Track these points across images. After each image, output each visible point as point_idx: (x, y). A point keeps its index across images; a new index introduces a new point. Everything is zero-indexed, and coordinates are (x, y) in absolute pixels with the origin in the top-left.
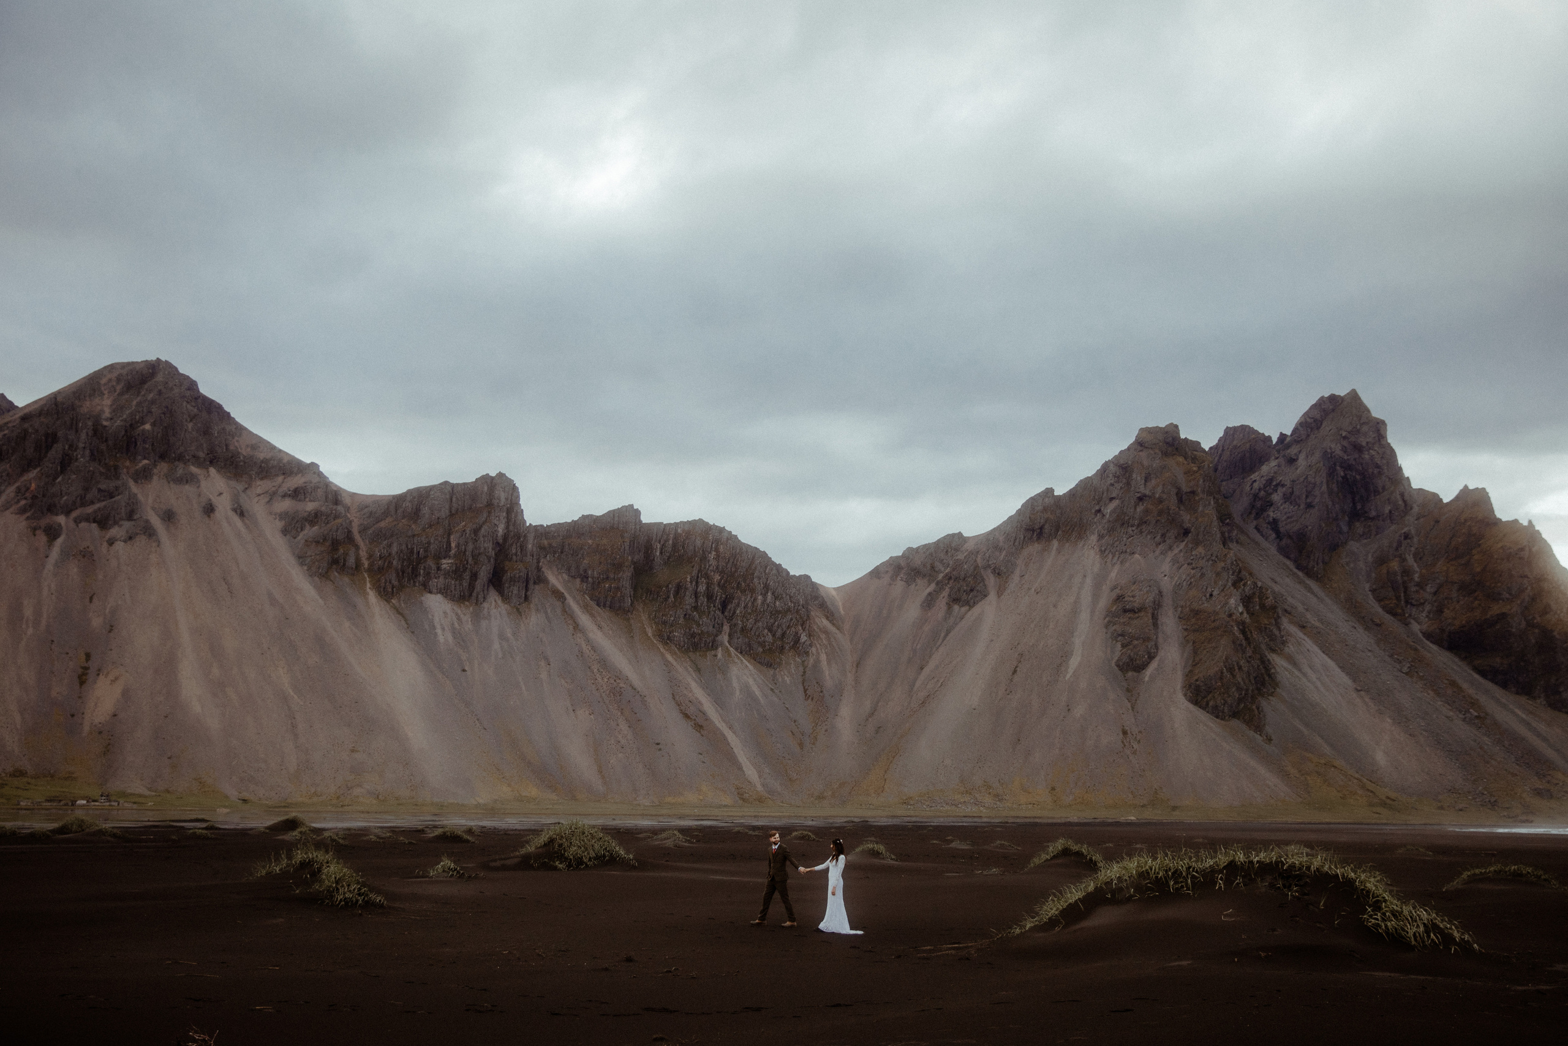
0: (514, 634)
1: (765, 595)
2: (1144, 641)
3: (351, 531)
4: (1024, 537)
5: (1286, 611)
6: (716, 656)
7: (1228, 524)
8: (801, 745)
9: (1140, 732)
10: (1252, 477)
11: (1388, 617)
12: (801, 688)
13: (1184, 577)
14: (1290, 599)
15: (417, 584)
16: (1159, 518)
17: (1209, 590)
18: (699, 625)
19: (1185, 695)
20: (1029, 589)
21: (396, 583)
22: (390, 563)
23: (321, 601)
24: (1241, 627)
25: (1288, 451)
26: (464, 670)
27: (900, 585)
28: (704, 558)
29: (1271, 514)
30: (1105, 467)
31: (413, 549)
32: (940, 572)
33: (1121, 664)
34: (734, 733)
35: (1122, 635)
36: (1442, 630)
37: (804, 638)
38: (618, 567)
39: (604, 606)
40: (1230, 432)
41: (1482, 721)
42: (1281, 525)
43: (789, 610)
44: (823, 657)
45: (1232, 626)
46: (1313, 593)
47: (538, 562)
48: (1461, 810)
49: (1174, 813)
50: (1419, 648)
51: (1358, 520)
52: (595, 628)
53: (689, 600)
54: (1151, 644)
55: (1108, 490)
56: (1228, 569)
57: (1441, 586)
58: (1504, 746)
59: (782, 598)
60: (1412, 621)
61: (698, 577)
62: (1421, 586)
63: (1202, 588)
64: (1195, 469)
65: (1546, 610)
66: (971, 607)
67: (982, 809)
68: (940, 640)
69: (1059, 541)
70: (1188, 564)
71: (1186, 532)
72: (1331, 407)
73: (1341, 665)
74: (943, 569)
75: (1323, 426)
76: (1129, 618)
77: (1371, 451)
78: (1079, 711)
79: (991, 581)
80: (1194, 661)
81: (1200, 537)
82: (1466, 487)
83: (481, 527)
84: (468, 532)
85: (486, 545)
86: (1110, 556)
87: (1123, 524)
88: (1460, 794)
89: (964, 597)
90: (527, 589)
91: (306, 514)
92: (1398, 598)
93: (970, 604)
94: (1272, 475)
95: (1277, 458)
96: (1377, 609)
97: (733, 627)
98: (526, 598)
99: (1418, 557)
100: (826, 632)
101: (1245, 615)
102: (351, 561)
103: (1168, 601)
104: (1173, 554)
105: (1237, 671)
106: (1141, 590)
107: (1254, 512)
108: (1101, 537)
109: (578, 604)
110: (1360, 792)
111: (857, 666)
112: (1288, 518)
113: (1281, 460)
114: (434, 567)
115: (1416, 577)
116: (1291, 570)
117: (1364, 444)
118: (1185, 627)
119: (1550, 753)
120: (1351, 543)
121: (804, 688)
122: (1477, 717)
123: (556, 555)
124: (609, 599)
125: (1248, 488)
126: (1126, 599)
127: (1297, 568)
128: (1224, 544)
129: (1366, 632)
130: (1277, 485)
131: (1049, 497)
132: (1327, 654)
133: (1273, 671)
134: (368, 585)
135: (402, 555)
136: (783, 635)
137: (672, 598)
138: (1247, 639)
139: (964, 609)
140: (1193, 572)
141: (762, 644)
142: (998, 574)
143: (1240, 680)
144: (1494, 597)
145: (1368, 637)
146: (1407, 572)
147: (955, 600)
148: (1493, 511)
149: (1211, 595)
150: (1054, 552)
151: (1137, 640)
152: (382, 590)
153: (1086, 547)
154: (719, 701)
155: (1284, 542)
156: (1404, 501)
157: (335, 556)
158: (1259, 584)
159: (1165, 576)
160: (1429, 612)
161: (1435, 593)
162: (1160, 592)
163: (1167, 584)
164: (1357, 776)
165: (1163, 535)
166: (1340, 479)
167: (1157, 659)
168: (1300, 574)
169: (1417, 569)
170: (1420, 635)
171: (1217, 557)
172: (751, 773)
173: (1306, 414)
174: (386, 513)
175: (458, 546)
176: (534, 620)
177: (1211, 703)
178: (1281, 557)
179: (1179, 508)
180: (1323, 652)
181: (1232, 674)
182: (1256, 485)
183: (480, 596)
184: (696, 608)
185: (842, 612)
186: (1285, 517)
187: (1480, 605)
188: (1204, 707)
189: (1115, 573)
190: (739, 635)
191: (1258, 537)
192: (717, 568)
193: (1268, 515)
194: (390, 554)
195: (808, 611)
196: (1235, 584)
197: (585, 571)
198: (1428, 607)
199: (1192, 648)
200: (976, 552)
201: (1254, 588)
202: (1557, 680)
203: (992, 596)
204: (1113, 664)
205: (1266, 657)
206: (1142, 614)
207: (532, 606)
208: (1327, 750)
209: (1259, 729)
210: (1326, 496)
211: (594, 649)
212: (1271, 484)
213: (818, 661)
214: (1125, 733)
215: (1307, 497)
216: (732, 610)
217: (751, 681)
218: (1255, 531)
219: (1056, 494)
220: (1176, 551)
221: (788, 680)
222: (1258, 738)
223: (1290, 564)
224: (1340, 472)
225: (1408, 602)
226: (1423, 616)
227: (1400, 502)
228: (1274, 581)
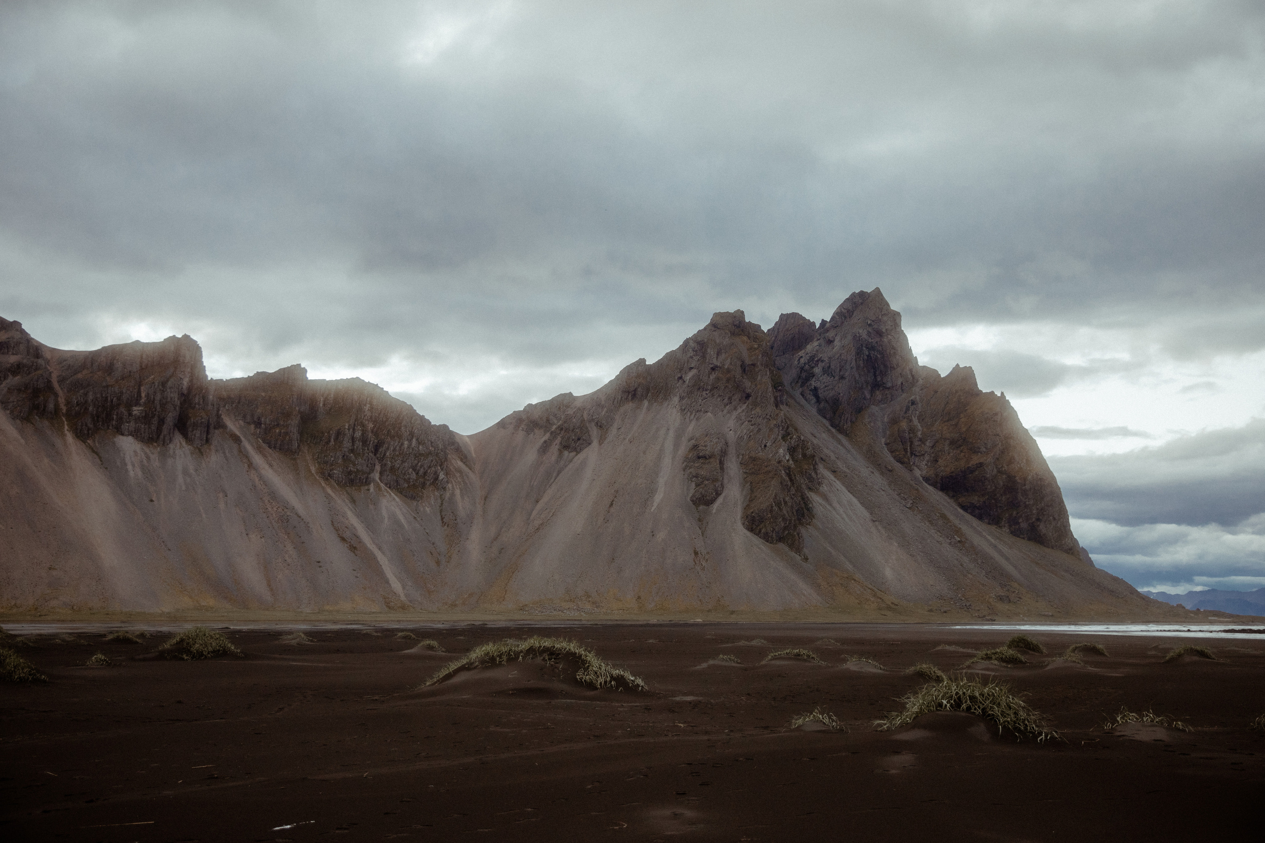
0: (196, 470)
1: (410, 441)
2: (713, 481)
3: (51, 381)
4: (622, 397)
5: (822, 459)
6: (368, 490)
7: (780, 390)
8: (438, 563)
9: (708, 553)
10: (799, 354)
11: (898, 465)
12: (440, 518)
13: (745, 431)
14: (825, 450)
15: (111, 427)
16: (727, 384)
17: (764, 442)
18: (354, 465)
19: (743, 524)
20: (624, 439)
21: (91, 426)
22: (86, 409)
23: (22, 441)
24: (787, 471)
25: (827, 334)
26: (152, 501)
27: (520, 435)
28: (360, 410)
29: (813, 383)
30: (687, 342)
31: (107, 397)
32: (552, 424)
33: (695, 499)
34: (383, 553)
35: (696, 477)
36: (937, 475)
37: (442, 476)
38: (287, 415)
39: (275, 448)
40: (784, 318)
41: (962, 544)
42: (820, 392)
43: (430, 453)
44: (458, 492)
45: (780, 470)
46: (842, 445)
47: (218, 410)
48: (945, 612)
49: (732, 616)
50: (919, 488)
51: (878, 389)
52: (267, 467)
53: (347, 444)
54: (718, 484)
55: (688, 360)
56: (779, 426)
57: (937, 442)
58: (978, 563)
59: (424, 443)
60: (915, 468)
61: (355, 425)
62: (922, 441)
63: (759, 440)
64: (756, 346)
65: (1010, 462)
66: (578, 453)
67: (583, 613)
68: (553, 478)
69: (649, 401)
70: (749, 421)
71: (748, 396)
72: (860, 301)
73: (862, 502)
74: (556, 422)
75: (854, 315)
76: (702, 463)
77: (889, 336)
78: (661, 535)
79: (594, 432)
80: (751, 497)
81: (759, 399)
82: (958, 365)
83: (168, 381)
84: (157, 384)
85: (172, 395)
86: (689, 414)
87: (699, 389)
88: (945, 600)
89: (573, 444)
90: (208, 433)
91: (9, 365)
92: (905, 450)
93: (578, 451)
94: (815, 352)
95: (818, 339)
96: (889, 458)
97: (383, 466)
98: (207, 441)
99: (921, 419)
100: (460, 471)
101: (791, 462)
102: (51, 406)
103: (732, 451)
104: (737, 413)
105: (783, 505)
106: (711, 441)
107: (800, 381)
108: (681, 398)
109: (253, 446)
110: (872, 599)
111: (485, 500)
112: (826, 386)
113: (822, 340)
114: (126, 413)
115: (919, 434)
116: (827, 428)
117: (884, 330)
118: (744, 471)
119: (1010, 569)
120: (873, 407)
121: (442, 516)
122: (959, 541)
123: (234, 405)
124: (279, 442)
125: (796, 362)
126: (700, 448)
127: (832, 426)
128: (777, 406)
129: (881, 476)
130: (818, 361)
131: (642, 366)
132: (851, 493)
133: (811, 505)
134: (66, 427)
135: (97, 403)
136: (425, 473)
137: (332, 443)
138: (791, 480)
139: (573, 454)
140: (752, 427)
141: (408, 481)
142: (600, 426)
143: (785, 512)
144: (975, 451)
145: (883, 479)
146: (912, 430)
147: (565, 447)
148: (976, 384)
149: (765, 446)
150: (644, 410)
151: (707, 480)
152: (79, 431)
153: (670, 406)
154: (371, 527)
155: (822, 405)
156: (913, 376)
157: (36, 402)
158: (802, 438)
159: (731, 430)
160: (928, 462)
161: (932, 447)
162: (726, 443)
163: (731, 437)
164: (870, 586)
165: (730, 398)
166: (866, 357)
167: (723, 495)
168: (834, 430)
169: (920, 428)
170: (921, 479)
171: (770, 416)
172: (396, 585)
173: (841, 306)
174: (83, 366)
175: (148, 395)
176: (214, 459)
177: (763, 531)
178: (820, 417)
179: (743, 377)
180: (849, 491)
181: (780, 508)
182: (802, 361)
183: (166, 438)
184: (352, 451)
185: (474, 455)
186: (824, 386)
187: (965, 456)
188: (758, 534)
189: (692, 428)
190: (388, 473)
191: (803, 401)
192: (371, 417)
193: (810, 384)
194: (86, 402)
195: (446, 454)
196: (784, 438)
197: (259, 418)
198: (927, 457)
199: (749, 487)
200: (581, 409)
201: (798, 441)
202: (1018, 513)
203: (595, 443)
204: (689, 499)
205: (806, 494)
206: (712, 460)
207: (212, 447)
208: (850, 567)
209: (798, 550)
210: (854, 370)
211: (265, 483)
212: (813, 360)
213: (453, 495)
214: (696, 553)
215: (840, 370)
216: (383, 451)
217: (398, 512)
218: (801, 397)
219: (647, 363)
220: (740, 410)
221: (428, 510)
222: (798, 558)
223: (827, 423)
224: (865, 352)
225: (913, 453)
226: (923, 464)
227: (909, 376)
228: (813, 435)
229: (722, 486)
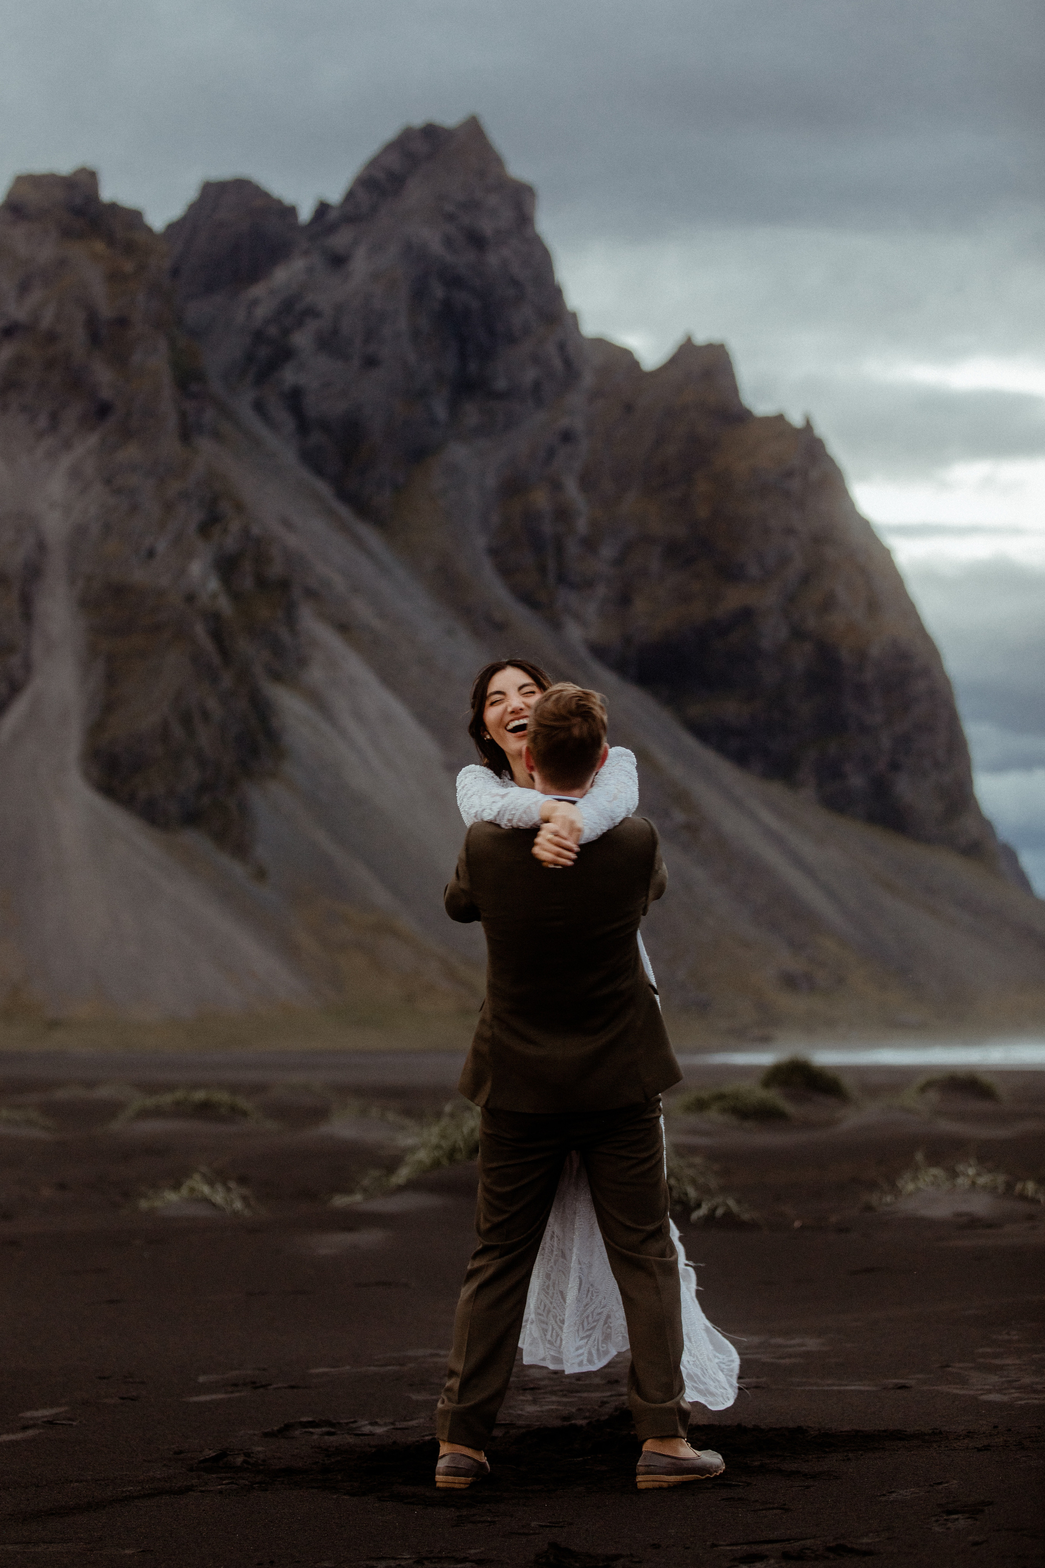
5: (310, 590)
7: (194, 395)
10: (252, 292)
11: (520, 613)
13: (94, 510)
14: (320, 566)
16: (46, 375)
17: (148, 540)
19: (86, 775)
24: (212, 626)
25: (333, 241)
36: (628, 641)
40: (214, 192)
42: (308, 400)
45: (193, 623)
46: (368, 553)
49: (53, 1034)
51: (471, 397)
54: (15, 660)
56: (190, 495)
57: (630, 547)
58: (732, 886)
60: (569, 619)
62: (590, 544)
63: (133, 535)
64: (129, 270)
65: (828, 604)
70: (108, 482)
71: (103, 410)
72: (425, 150)
73: (420, 712)
75: (407, 187)
77: (503, 250)
80: (107, 697)
81: (135, 420)
82: (690, 339)
92: (542, 569)
95: (306, 253)
96: (499, 591)
99: (587, 482)
101: (223, 598)
103: (56, 563)
104: (73, 458)
105: (199, 721)
107: (253, 369)
112: (325, 385)
113: (316, 256)
115: (582, 525)
116: (325, 502)
117: (489, 232)
118: (91, 622)
120: (454, 446)
125: (242, 316)
127: (339, 497)
128: (185, 438)
130: (303, 313)
132: (392, 687)
133: (276, 723)
138: (223, 651)
140: (114, 499)
143: (205, 742)
144: (732, 573)
146: (563, 514)
148: (737, 391)
149: (151, 554)
155: (316, 438)
156: (566, 363)
158: (255, 530)
159: (54, 506)
160: (604, 602)
161: (617, 562)
162: (41, 546)
163: (56, 526)
165: (53, 415)
166: (438, 306)
167: (30, 692)
168: (344, 511)
169: (583, 506)
170: (583, 652)
171: (167, 467)
173: (374, 163)
177: (142, 794)
178: (306, 475)
179: (91, 355)
180: (385, 683)
181: (189, 730)
182: (261, 312)
186: (319, 384)
187: (704, 589)
188: (126, 803)
191: (259, 426)
193: (282, 377)
196: (205, 530)
198: (601, 590)
199: (104, 669)
201: (243, 538)
202: (842, 748)
205: (263, 692)
208: (381, 896)
209: (240, 850)
210: (406, 340)
212: (291, 310)
215: (366, 341)
218: (254, 413)
220: (80, 450)
222: (238, 870)
223: (323, 488)
224: (439, 292)
225: (562, 579)
226: (591, 610)
227: (557, 363)
228: (287, 523)
229: (28, 666)
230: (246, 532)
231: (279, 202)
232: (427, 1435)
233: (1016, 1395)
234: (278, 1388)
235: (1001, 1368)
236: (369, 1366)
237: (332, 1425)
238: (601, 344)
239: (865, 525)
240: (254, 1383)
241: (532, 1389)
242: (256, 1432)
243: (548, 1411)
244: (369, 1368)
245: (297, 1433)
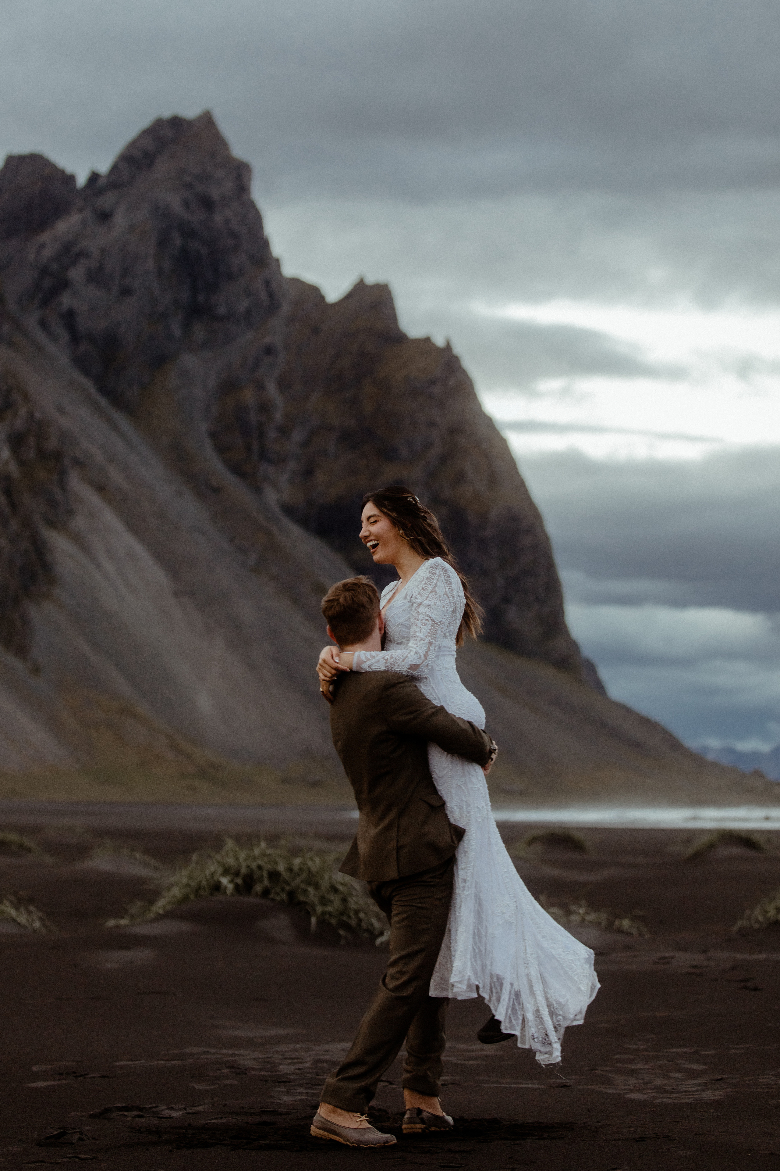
5: (76, 460)
10: (41, 237)
11: (232, 479)
14: (83, 442)
24: (5, 484)
25: (101, 201)
36: (311, 503)
40: (13, 162)
42: (79, 319)
51: (199, 320)
57: (313, 432)
60: (267, 486)
62: (284, 431)
65: (459, 479)
72: (171, 136)
73: (155, 552)
75: (158, 162)
77: (226, 210)
82: (362, 280)
92: (249, 449)
95: (81, 210)
99: (283, 385)
101: (13, 465)
107: (40, 296)
110: (169, 756)
112: (92, 308)
113: (88, 212)
115: (279, 416)
116: (90, 395)
117: (216, 198)
120: (186, 355)
125: (33, 256)
127: (101, 392)
129: (197, 501)
130: (78, 254)
132: (134, 534)
133: (49, 558)
144: (389, 455)
145: (200, 508)
146: (265, 408)
148: (396, 319)
155: (84, 347)
156: (271, 295)
158: (38, 415)
160: (293, 473)
161: (304, 444)
164: (166, 729)
166: (177, 252)
168: (103, 402)
169: (280, 402)
170: (277, 510)
173: (133, 144)
180: (129, 530)
182: (47, 253)
186: (87, 307)
191: (43, 338)
193: (60, 302)
198: (292, 465)
201: (29, 421)
205: (41, 535)
208: (125, 687)
209: (22, 652)
210: (153, 276)
212: (69, 252)
215: (123, 276)
218: (39, 328)
222: (21, 667)
224: (177, 240)
225: (263, 455)
226: (283, 479)
227: (263, 296)
228: (61, 410)
230: (31, 415)
231: (63, 172)
232: (212, 1119)
233: (652, 1095)
234: (94, 1077)
235: (634, 1072)
236: (158, 1060)
237: (141, 1109)
238: (296, 282)
239: (489, 421)
240: (75, 1073)
241: (284, 1082)
242: (84, 1114)
243: (300, 1100)
244: (158, 1062)
245: (114, 1115)
